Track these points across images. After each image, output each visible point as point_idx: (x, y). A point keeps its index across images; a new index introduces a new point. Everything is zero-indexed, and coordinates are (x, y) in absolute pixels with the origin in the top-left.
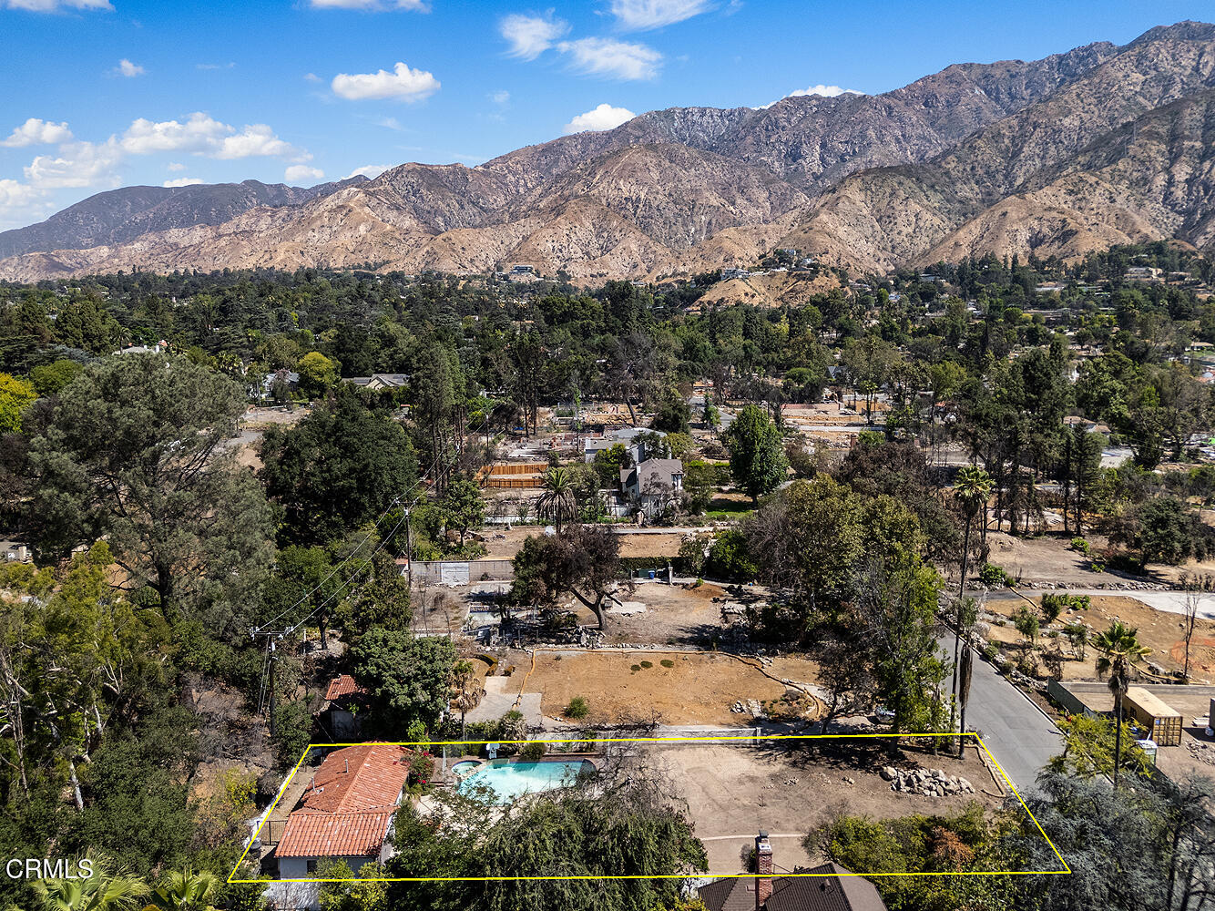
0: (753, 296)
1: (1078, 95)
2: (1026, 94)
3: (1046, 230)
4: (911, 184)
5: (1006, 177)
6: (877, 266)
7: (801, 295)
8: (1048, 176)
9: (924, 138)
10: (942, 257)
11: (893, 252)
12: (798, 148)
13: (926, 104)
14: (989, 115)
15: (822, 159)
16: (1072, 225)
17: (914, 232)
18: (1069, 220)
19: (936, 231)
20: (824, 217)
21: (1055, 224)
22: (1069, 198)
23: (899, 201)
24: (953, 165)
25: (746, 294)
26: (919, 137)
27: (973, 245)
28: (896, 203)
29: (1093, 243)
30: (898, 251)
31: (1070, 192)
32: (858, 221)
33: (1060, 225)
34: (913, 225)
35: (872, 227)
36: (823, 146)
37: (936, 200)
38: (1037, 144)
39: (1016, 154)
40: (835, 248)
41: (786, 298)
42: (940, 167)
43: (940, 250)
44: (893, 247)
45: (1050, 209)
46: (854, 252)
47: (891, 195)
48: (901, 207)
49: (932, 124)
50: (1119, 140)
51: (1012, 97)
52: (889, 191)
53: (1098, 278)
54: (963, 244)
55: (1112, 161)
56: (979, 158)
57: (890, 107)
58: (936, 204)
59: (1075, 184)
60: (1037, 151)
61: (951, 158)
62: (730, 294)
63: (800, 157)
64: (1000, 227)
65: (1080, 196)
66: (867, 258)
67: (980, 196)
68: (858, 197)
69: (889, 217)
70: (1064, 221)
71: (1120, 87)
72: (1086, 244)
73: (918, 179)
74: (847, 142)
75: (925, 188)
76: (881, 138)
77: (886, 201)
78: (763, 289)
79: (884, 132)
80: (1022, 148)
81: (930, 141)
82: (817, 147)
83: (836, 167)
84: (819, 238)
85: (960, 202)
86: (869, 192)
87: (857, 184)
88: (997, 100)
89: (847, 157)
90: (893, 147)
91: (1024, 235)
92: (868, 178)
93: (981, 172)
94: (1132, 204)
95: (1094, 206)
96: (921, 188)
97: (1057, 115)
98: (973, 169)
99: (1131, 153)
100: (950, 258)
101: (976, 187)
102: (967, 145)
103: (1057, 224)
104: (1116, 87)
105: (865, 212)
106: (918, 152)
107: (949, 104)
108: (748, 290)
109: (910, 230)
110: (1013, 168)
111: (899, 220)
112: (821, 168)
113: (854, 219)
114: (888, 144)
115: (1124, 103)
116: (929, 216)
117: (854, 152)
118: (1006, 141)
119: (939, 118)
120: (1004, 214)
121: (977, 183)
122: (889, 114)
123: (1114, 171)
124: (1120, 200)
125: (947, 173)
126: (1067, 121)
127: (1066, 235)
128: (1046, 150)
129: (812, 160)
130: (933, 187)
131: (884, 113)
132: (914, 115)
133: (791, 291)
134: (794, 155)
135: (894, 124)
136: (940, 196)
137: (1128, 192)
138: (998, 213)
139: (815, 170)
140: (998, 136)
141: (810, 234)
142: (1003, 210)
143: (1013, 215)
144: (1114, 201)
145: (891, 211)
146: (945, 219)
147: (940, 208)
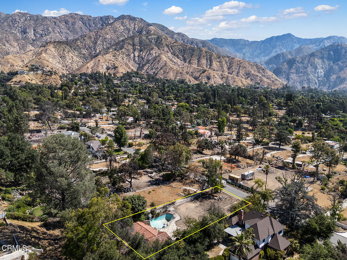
0: (32, 80)
1: (109, 30)
2: (94, 25)
3: (110, 66)
4: (69, 48)
5: (94, 49)
6: (63, 72)
7: (48, 81)
8: (106, 51)
9: (67, 33)
10: (84, 70)
11: (66, 67)
12: (25, 30)
13: (65, 23)
14: (84, 30)
15: (35, 35)
16: (116, 65)
17: (72, 62)
18: (115, 64)
19: (78, 62)
20: (44, 55)
21: (112, 64)
22: (114, 58)
23: (66, 52)
24: (79, 43)
25: (29, 80)
26: (65, 33)
27: (92, 68)
28: (65, 53)
29: (122, 70)
30: (68, 67)
31: (114, 56)
32: (54, 57)
33: (113, 65)
34: (71, 60)
35: (59, 59)
36: (34, 30)
37: (76, 53)
38: (101, 41)
39: (96, 43)
40: (50, 66)
41: (44, 81)
42: (76, 43)
43: (83, 68)
44: (66, 66)
45: (110, 60)
46: (56, 67)
47: (63, 50)
48: (67, 54)
49: (68, 29)
50: (122, 44)
51: (90, 26)
52: (62, 49)
53: (126, 80)
54: (89, 68)
55: (121, 49)
56: (86, 43)
57: (55, 22)
58: (77, 54)
59: (114, 54)
60: (101, 43)
61: (78, 41)
62: (23, 79)
63: (27, 33)
64: (99, 64)
65: (116, 57)
66: (60, 69)
67: (88, 53)
68: (53, 50)
69: (64, 57)
70: (114, 64)
71: (119, 30)
72: (121, 70)
73: (70, 46)
74: (42, 30)
75: (73, 49)
76: (54, 31)
77: (62, 52)
78: (34, 78)
79: (54, 29)
80: (97, 42)
81: (69, 34)
82: (32, 31)
83: (40, 38)
84: (44, 62)
85: (83, 54)
86: (56, 48)
87: (52, 45)
88: (86, 26)
89: (43, 35)
90: (58, 34)
91: (105, 67)
92: (55, 44)
93: (87, 47)
94: (127, 61)
95: (120, 60)
96: (72, 49)
97: (105, 34)
98: (85, 45)
99: (125, 47)
100: (86, 71)
101: (86, 51)
102: (83, 38)
103: (113, 64)
104: (118, 29)
105: (56, 54)
106: (66, 37)
107: (73, 25)
108: (30, 78)
109: (71, 61)
110: (96, 47)
111: (67, 58)
112: (35, 37)
113: (53, 56)
114: (56, 33)
115: (120, 34)
116: (75, 58)
117: (45, 34)
118: (93, 39)
119: (70, 28)
120: (99, 60)
121: (87, 50)
122: (55, 24)
123: (122, 51)
124: (125, 59)
125: (78, 46)
126: (107, 36)
127: (115, 68)
128: (103, 43)
129: (31, 35)
130: (75, 49)
131: (53, 23)
132: (63, 25)
133: (45, 79)
134: (24, 32)
135: (57, 27)
136: (77, 52)
137: (126, 58)
138: (97, 60)
139: (33, 38)
140: (90, 37)
141: (41, 60)
142: (99, 59)
143: (101, 61)
144: (123, 60)
145: (64, 55)
146: (80, 59)
147: (78, 56)
